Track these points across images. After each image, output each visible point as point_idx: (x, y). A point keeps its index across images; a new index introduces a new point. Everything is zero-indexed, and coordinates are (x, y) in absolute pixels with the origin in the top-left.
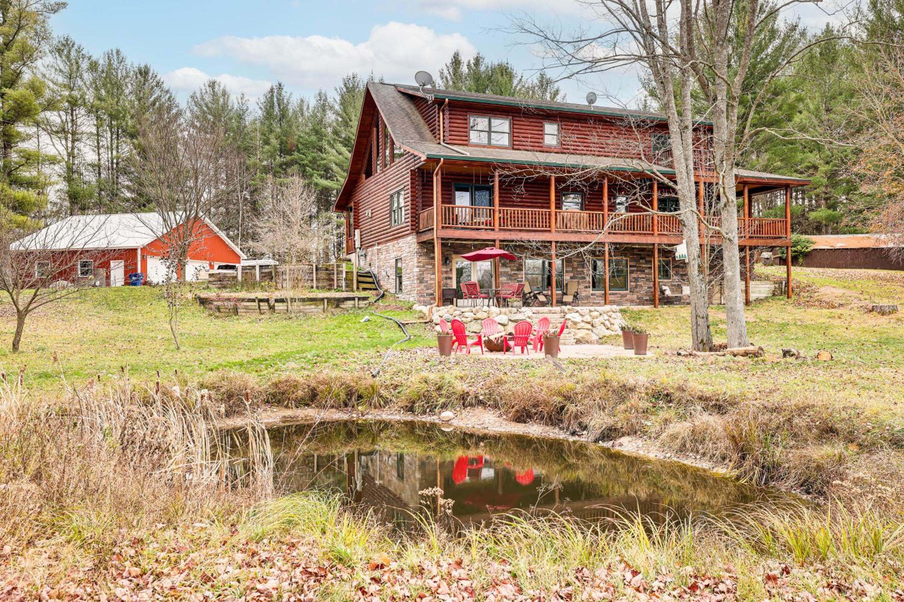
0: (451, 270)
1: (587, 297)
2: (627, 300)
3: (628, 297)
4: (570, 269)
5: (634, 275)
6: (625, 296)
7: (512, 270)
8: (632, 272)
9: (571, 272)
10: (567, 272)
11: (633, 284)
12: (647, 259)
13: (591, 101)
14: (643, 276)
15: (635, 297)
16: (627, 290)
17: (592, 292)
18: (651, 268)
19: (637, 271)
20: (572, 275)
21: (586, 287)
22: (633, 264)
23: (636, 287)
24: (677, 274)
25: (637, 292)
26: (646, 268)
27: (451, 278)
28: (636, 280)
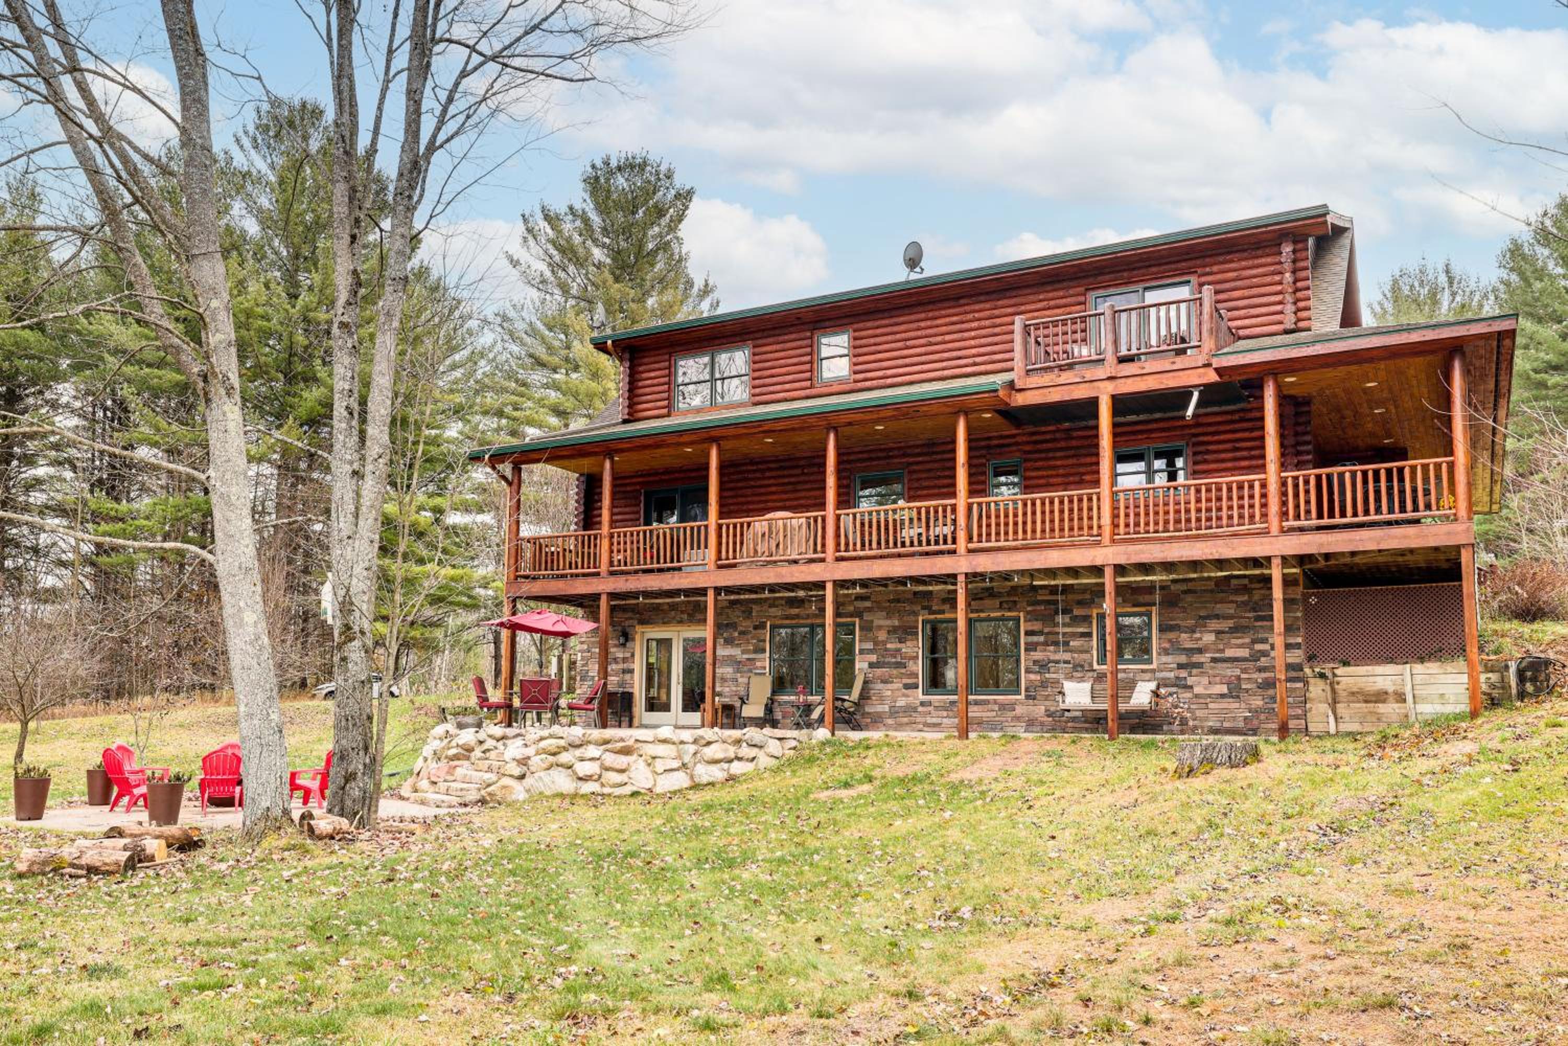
0: (633, 655)
1: (910, 710)
2: (1018, 718)
3: (1019, 710)
4: (869, 646)
5: (1038, 655)
6: (1012, 706)
7: (743, 652)
8: (1031, 647)
9: (870, 651)
10: (862, 652)
11: (1032, 677)
12: (1076, 612)
13: (913, 262)
14: (1067, 656)
15: (1039, 710)
16: (1018, 693)
17: (922, 697)
18: (1089, 635)
19: (1046, 644)
20: (873, 658)
21: (907, 687)
22: (1037, 626)
23: (1044, 684)
24: (1175, 648)
25: (1047, 698)
26: (1074, 635)
27: (631, 671)
28: (1043, 666)
